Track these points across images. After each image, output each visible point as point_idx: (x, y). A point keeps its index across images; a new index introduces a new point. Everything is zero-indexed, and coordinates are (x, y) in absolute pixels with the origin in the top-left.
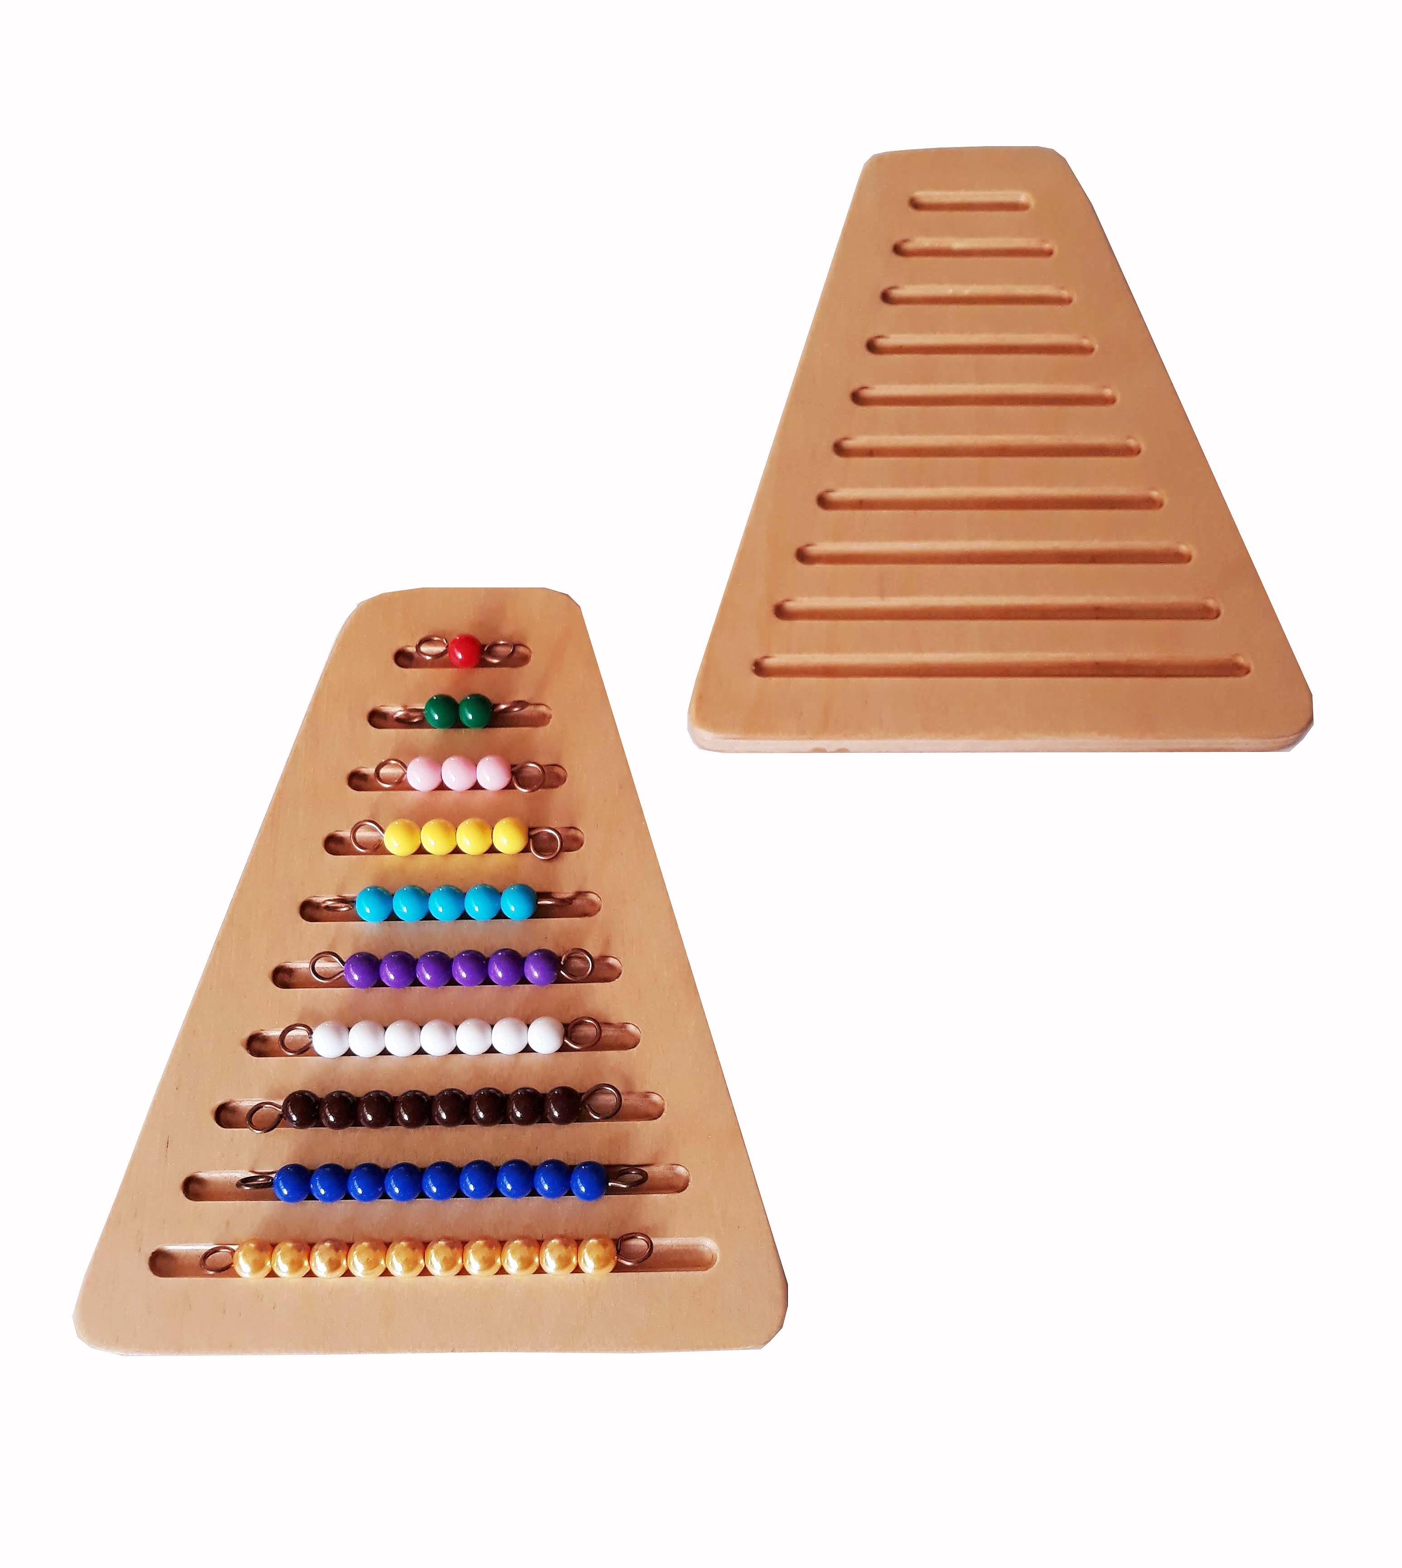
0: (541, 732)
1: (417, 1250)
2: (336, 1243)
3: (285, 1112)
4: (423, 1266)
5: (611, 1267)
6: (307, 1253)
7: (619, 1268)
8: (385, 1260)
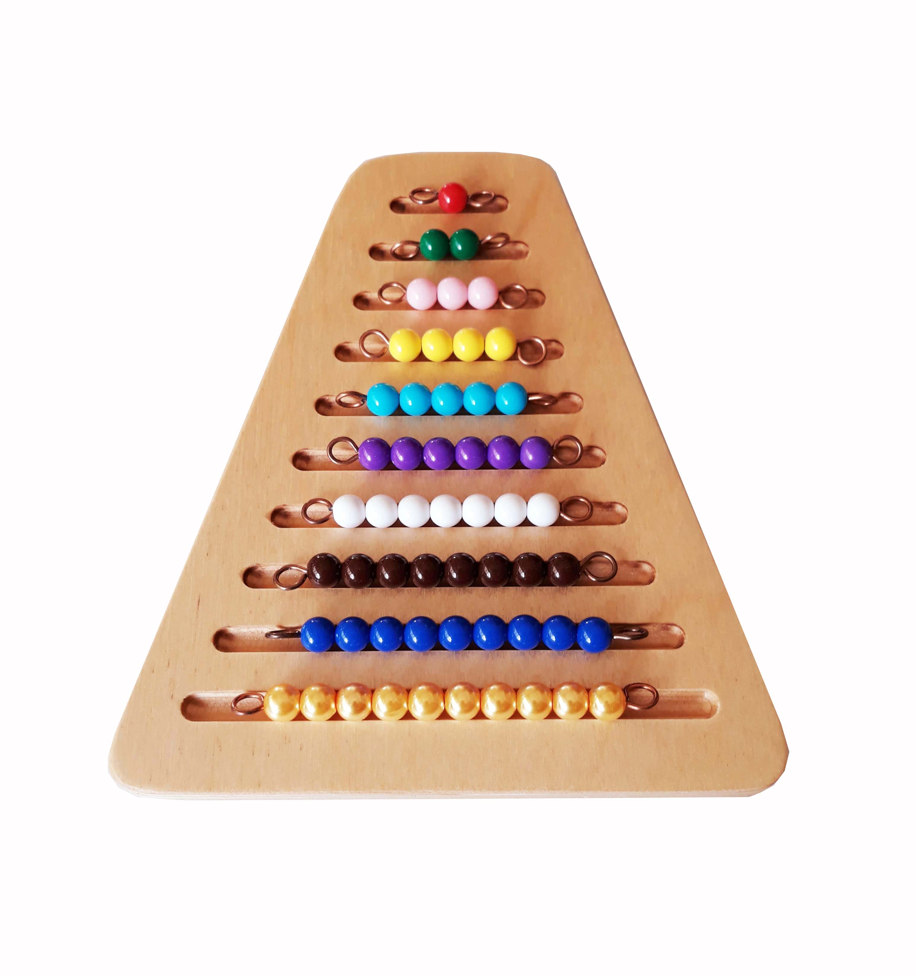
0: (520, 263)
1: (437, 694)
2: (361, 687)
3: (310, 573)
4: (443, 709)
5: (620, 713)
6: (333, 696)
7: (627, 715)
8: (408, 703)
